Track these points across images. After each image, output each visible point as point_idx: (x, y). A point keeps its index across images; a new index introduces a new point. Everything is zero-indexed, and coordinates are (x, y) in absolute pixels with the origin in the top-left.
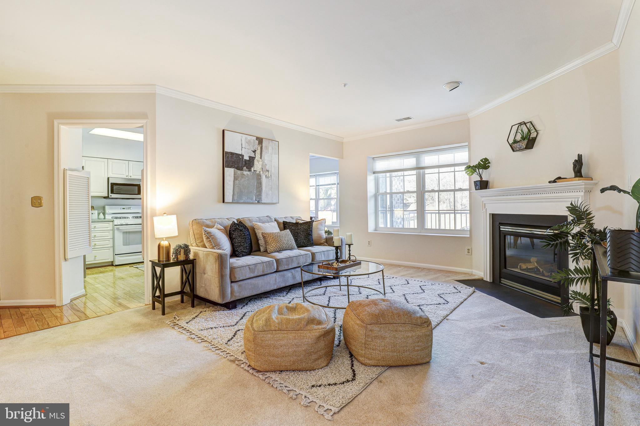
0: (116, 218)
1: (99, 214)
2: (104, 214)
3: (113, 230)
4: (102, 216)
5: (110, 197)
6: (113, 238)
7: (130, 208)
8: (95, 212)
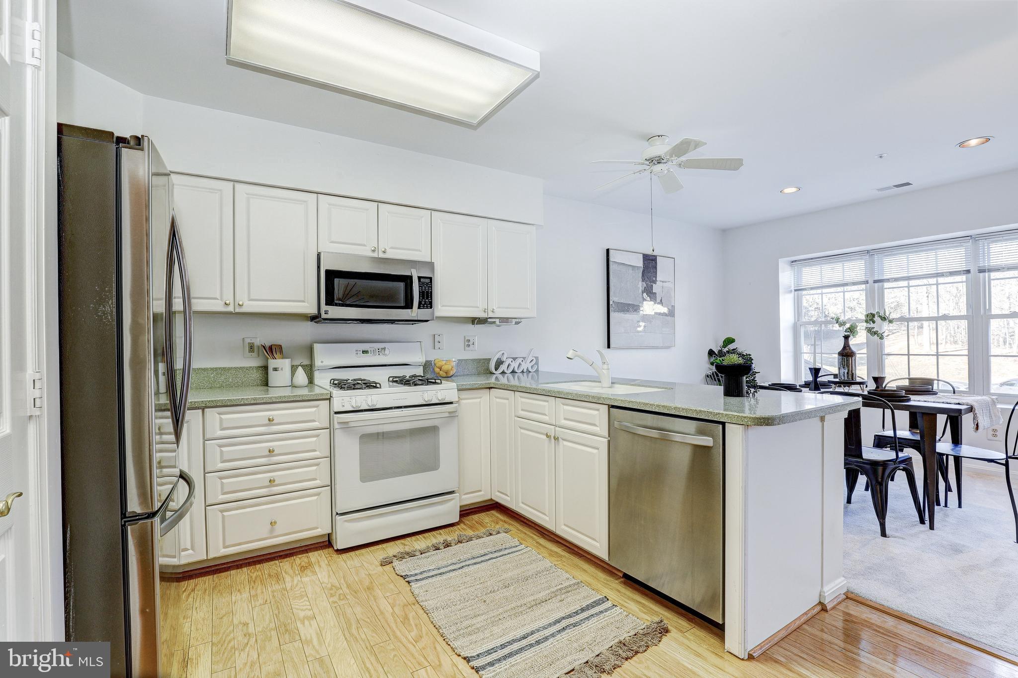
0: (341, 385)
1: (294, 369)
2: (310, 370)
3: (330, 428)
4: (301, 376)
5: (324, 316)
6: (331, 457)
7: (384, 349)
8: (284, 364)
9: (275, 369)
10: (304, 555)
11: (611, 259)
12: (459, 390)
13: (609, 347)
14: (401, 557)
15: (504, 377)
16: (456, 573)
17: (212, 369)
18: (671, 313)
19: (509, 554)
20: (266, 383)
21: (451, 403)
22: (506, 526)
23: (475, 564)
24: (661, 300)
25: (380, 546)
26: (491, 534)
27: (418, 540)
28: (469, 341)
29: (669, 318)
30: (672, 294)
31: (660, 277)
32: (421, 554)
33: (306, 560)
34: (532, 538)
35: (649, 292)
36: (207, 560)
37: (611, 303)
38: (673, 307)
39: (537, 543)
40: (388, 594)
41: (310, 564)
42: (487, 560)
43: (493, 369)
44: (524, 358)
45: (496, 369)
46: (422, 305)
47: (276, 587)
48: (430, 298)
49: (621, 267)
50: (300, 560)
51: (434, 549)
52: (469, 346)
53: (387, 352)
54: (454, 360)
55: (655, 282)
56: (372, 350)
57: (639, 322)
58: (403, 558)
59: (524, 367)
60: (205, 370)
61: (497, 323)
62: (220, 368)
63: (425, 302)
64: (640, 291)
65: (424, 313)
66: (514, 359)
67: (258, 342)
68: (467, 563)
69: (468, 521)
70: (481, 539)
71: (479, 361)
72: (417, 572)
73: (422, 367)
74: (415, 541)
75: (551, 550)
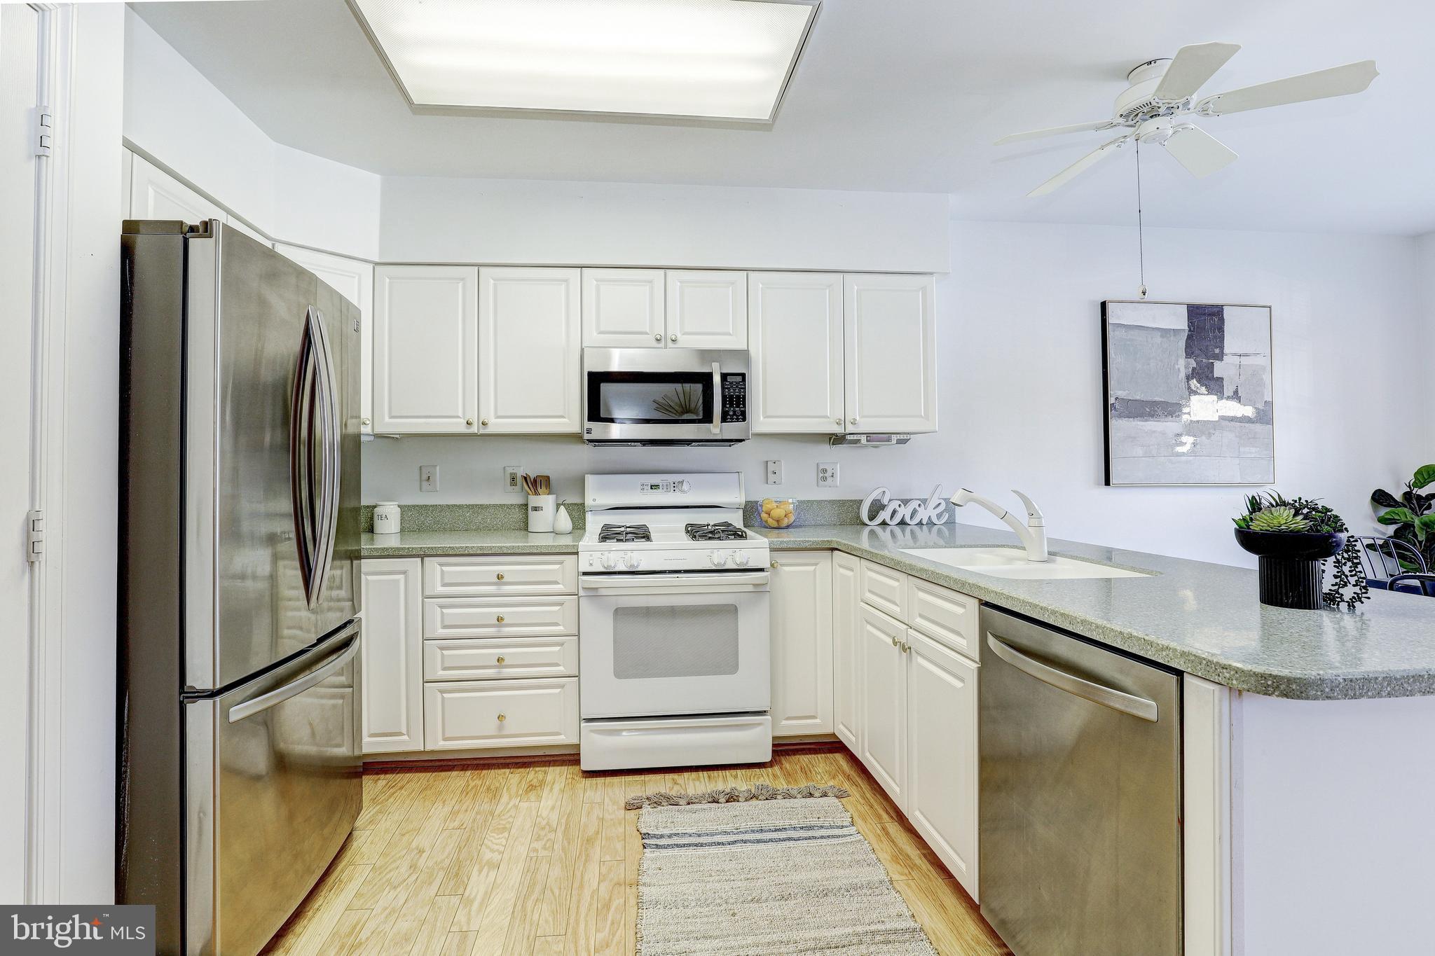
2: (581, 512)
3: (577, 597)
4: (564, 519)
5: (589, 436)
6: (578, 637)
7: (682, 482)
8: (546, 501)
9: (536, 509)
10: (543, 769)
11: (1111, 320)
12: (772, 550)
13: (1107, 483)
14: (656, 801)
15: (884, 532)
16: (720, 849)
17: (468, 506)
18: (1265, 416)
19: (822, 837)
20: (525, 527)
21: (761, 570)
22: (847, 786)
23: (759, 841)
24: (1236, 392)
25: (642, 777)
26: (811, 795)
27: (698, 779)
28: (825, 471)
29: (1258, 427)
30: (1266, 377)
31: (1230, 344)
32: (689, 804)
33: (540, 776)
34: (879, 817)
35: (1206, 377)
36: (424, 752)
37: (1111, 400)
38: (1269, 404)
39: (884, 829)
40: (608, 858)
41: (542, 783)
42: (780, 840)
43: (865, 518)
44: (924, 501)
45: (872, 518)
46: (729, 417)
47: (486, 807)
48: (742, 406)
49: (1136, 332)
50: (533, 774)
51: (710, 800)
52: (825, 479)
53: (685, 487)
54: (790, 501)
55: (1220, 357)
56: (665, 484)
57: (1179, 435)
58: (659, 804)
59: (923, 515)
60: (460, 507)
61: (862, 442)
62: (477, 505)
63: (734, 412)
64: (1182, 375)
65: (732, 429)
66: (905, 502)
67: (521, 472)
68: (746, 837)
69: (790, 762)
70: (792, 800)
71: (842, 503)
72: (666, 832)
73: (741, 512)
74: (694, 780)
75: (901, 851)
